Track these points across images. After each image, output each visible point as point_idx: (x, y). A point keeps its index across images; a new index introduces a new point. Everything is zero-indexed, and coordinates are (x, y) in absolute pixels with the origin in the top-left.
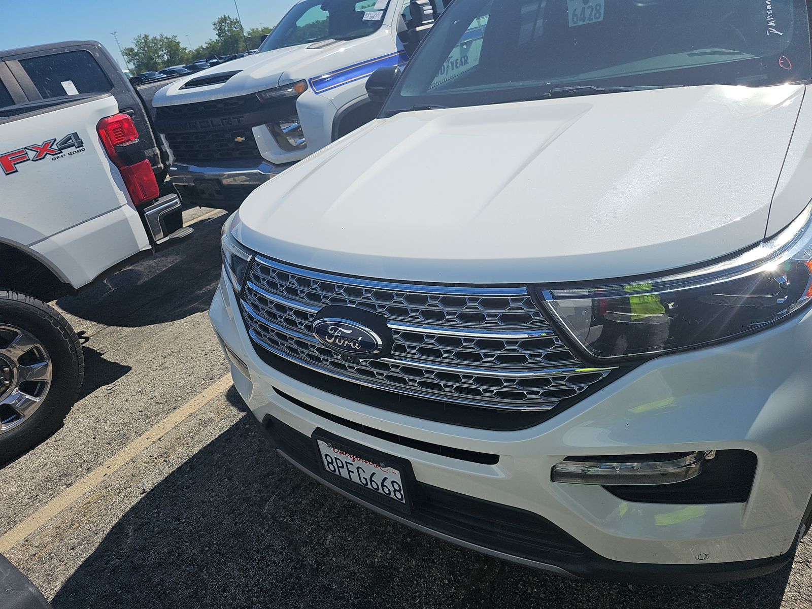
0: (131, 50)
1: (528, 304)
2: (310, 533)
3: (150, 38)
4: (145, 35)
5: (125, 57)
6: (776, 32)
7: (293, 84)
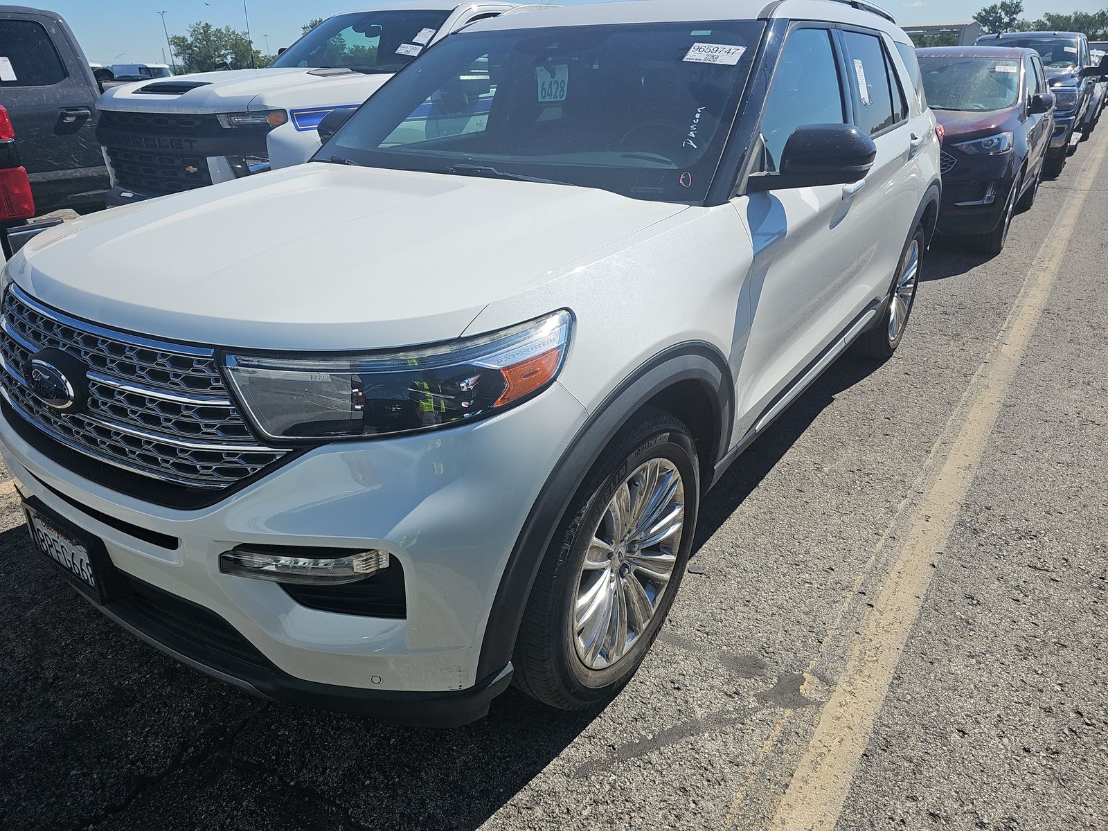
0: (184, 39)
1: (211, 366)
2: (67, 645)
3: (213, 29)
4: (207, 24)
5: (173, 47)
6: (692, 144)
7: (268, 112)
